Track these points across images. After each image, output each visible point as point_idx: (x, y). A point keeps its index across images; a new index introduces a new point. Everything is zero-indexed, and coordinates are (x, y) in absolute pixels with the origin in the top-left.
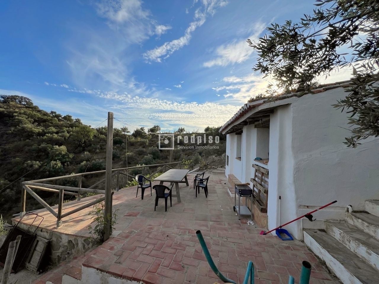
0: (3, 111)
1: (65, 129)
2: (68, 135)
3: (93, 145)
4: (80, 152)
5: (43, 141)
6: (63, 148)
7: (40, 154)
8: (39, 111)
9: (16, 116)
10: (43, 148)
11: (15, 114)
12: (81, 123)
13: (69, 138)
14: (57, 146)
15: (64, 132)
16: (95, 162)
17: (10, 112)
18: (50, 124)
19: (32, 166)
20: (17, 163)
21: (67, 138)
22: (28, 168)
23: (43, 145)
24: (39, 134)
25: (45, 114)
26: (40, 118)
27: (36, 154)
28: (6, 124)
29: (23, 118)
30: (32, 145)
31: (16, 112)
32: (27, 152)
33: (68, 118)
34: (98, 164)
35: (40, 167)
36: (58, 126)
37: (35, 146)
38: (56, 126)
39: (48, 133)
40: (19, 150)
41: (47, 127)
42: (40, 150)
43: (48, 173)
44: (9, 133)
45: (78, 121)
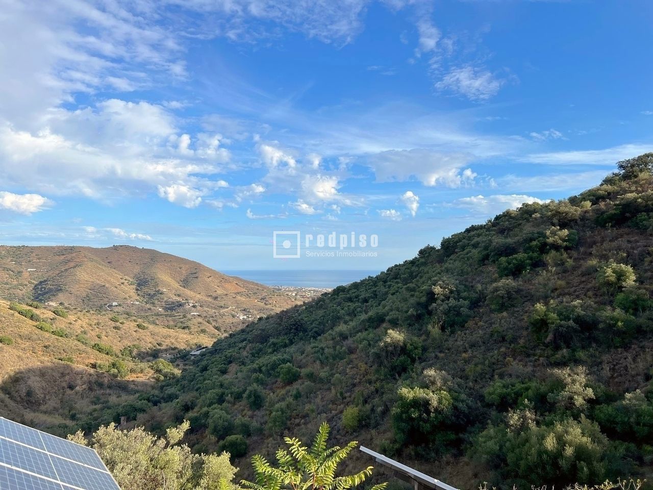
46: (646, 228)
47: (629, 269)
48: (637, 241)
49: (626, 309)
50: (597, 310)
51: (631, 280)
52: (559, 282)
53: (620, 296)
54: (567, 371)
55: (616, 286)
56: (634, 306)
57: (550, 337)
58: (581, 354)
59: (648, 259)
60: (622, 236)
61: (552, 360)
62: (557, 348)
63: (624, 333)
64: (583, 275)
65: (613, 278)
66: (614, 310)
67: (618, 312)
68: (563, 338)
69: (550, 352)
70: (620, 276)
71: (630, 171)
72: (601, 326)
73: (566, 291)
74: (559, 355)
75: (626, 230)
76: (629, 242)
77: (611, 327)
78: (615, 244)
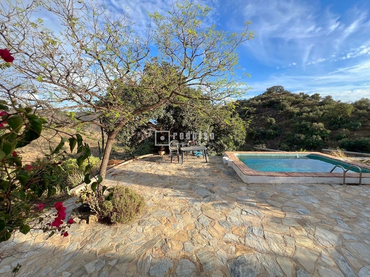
0: (274, 100)
1: (317, 108)
2: (322, 113)
3: (351, 122)
4: (336, 129)
5: (302, 119)
6: (321, 124)
7: (302, 129)
8: (292, 95)
9: (281, 102)
10: (304, 124)
11: (281, 101)
12: (332, 100)
13: (323, 115)
14: (316, 123)
15: (316, 110)
16: (359, 140)
17: (277, 100)
18: (303, 105)
19: (299, 138)
20: (289, 135)
21: (320, 116)
22: (297, 139)
23: (303, 122)
24: (298, 114)
25: (297, 97)
26: (295, 100)
27: (299, 129)
28: (275, 108)
29: (285, 103)
30: (295, 123)
31: (280, 99)
32: (292, 128)
33: (316, 97)
34: (364, 142)
35: (306, 139)
36: (309, 106)
37: (298, 123)
38: (308, 106)
39: (304, 112)
40: (287, 126)
41: (301, 107)
42: (302, 127)
43: (312, 144)
44: (279, 114)
45: (329, 98)
46: (276, 108)
47: (273, 119)
48: (274, 112)
49: (273, 130)
50: (265, 130)
51: (274, 121)
52: (254, 123)
53: (271, 126)
54: (261, 145)
55: (271, 123)
56: (275, 129)
57: (254, 137)
58: (262, 141)
59: (277, 116)
60: (270, 110)
61: (254, 143)
62: (255, 140)
63: (273, 136)
64: (260, 121)
65: (269, 122)
66: (270, 130)
67: (272, 130)
68: (257, 137)
69: (254, 141)
70: (271, 120)
71: (269, 91)
72: (267, 134)
73: (256, 125)
74: (256, 142)
75: (271, 108)
76: (272, 112)
77: (270, 134)
78: (268, 112)
